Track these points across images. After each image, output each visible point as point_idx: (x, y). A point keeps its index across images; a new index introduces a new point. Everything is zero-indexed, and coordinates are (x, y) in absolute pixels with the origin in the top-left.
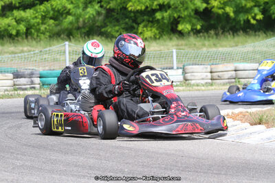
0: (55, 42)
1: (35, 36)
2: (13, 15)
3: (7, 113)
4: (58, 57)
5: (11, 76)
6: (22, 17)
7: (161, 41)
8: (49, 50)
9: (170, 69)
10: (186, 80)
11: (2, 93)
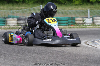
0: (36, 5)
1: (27, 3)
5: (16, 19)
7: (83, 6)
8: (34, 9)
9: (86, 18)
10: (93, 23)
11: (12, 27)
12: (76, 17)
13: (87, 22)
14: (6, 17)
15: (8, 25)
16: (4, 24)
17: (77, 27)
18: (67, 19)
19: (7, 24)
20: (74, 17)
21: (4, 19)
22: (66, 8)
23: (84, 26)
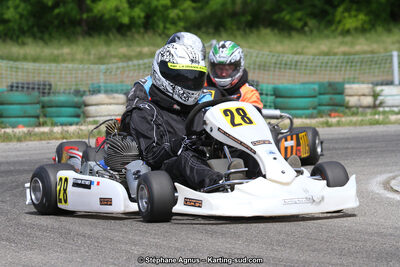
5: (122, 98)
7: (373, 36)
9: (387, 84)
12: (349, 83)
13: (389, 101)
14: (82, 89)
15: (91, 119)
17: (354, 119)
18: (314, 89)
19: (86, 116)
20: (341, 80)
21: (76, 99)
22: (309, 45)
23: (377, 117)
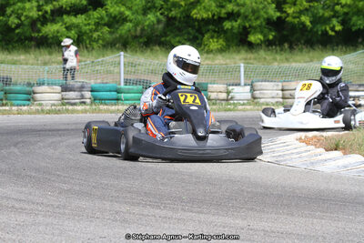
2: (63, 21)
3: (53, 130)
4: (112, 69)
5: (59, 89)
6: (73, 24)
8: (102, 61)
9: (236, 85)
10: (254, 98)
11: (48, 108)
12: (211, 83)
13: (237, 96)
14: (32, 82)
15: (38, 102)
16: (29, 100)
19: (34, 100)
20: (206, 82)
21: (28, 89)
23: (229, 106)
